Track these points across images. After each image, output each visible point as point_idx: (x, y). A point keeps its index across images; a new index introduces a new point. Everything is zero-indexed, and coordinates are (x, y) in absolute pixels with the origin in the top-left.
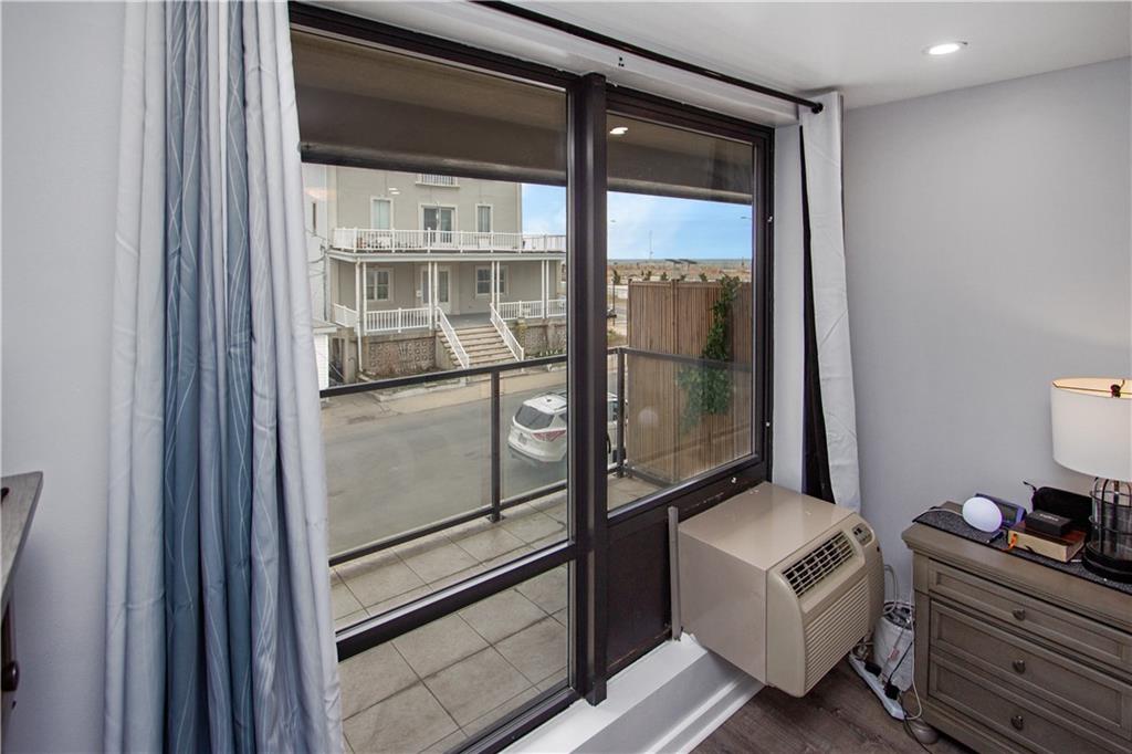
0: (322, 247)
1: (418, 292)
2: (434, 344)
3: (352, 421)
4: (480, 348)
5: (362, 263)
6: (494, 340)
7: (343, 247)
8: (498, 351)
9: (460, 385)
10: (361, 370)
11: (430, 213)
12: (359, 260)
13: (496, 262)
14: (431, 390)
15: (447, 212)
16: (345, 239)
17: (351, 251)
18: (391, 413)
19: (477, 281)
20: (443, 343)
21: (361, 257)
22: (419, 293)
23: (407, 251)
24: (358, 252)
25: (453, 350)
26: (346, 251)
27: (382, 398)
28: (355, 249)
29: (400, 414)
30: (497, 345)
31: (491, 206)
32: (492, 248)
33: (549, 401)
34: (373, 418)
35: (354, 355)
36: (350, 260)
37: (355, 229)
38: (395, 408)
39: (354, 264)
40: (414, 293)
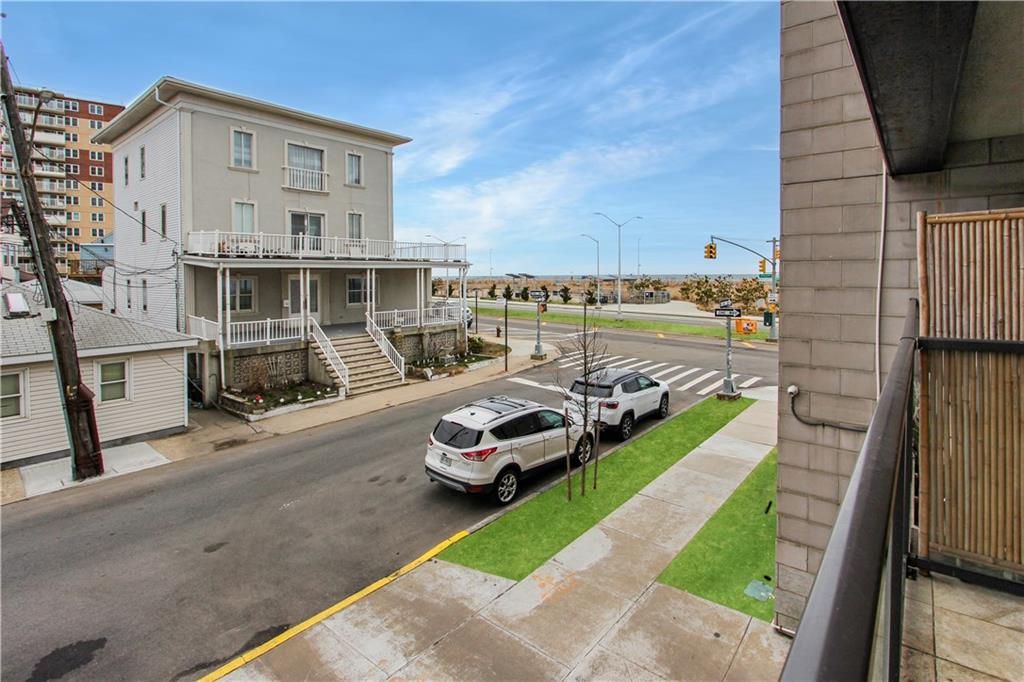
0: (174, 253)
1: (285, 302)
2: (307, 356)
3: (219, 447)
4: (357, 358)
5: (224, 269)
6: (371, 350)
7: (201, 252)
8: (376, 361)
9: (339, 398)
10: (224, 387)
11: (298, 220)
12: (222, 266)
13: (371, 270)
14: (308, 405)
15: (317, 220)
16: (203, 243)
17: (213, 256)
18: (267, 435)
19: (348, 291)
20: (317, 354)
21: (224, 263)
22: (287, 303)
23: (275, 257)
24: (220, 256)
25: (329, 361)
26: (203, 255)
27: (252, 417)
28: (216, 254)
29: (277, 435)
30: (375, 355)
31: (363, 214)
32: (367, 256)
33: (472, 414)
34: (244, 442)
35: (215, 371)
36: (212, 266)
37: (217, 232)
38: (270, 428)
39: (215, 270)
40: (282, 302)
